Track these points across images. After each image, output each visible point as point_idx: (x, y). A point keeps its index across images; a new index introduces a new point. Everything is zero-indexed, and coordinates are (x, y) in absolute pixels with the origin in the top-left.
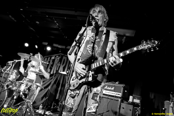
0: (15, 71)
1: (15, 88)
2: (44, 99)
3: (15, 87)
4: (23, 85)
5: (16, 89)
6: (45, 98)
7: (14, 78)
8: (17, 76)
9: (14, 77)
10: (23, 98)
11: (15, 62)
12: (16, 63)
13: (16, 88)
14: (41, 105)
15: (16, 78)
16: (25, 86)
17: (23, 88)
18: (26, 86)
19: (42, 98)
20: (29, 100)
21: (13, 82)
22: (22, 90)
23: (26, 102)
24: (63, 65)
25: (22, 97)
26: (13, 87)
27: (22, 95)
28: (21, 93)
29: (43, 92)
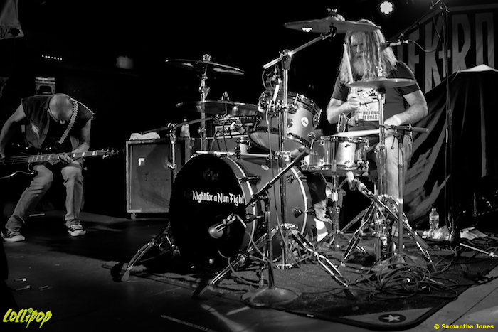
0: (299, 100)
1: (324, 164)
2: (436, 190)
3: (323, 161)
4: (344, 144)
5: (328, 163)
6: (439, 185)
7: (305, 125)
8: (314, 113)
9: (305, 122)
10: (364, 192)
11: (285, 58)
12: (290, 60)
13: (325, 161)
14: (433, 210)
15: (312, 123)
16: (352, 146)
17: (348, 155)
18: (357, 148)
19: (428, 188)
20: (387, 193)
21: (308, 141)
22: (349, 165)
23: (379, 203)
24: (460, 51)
25: (360, 189)
26: (314, 160)
27: (356, 180)
28: (351, 177)
29: (422, 164)
